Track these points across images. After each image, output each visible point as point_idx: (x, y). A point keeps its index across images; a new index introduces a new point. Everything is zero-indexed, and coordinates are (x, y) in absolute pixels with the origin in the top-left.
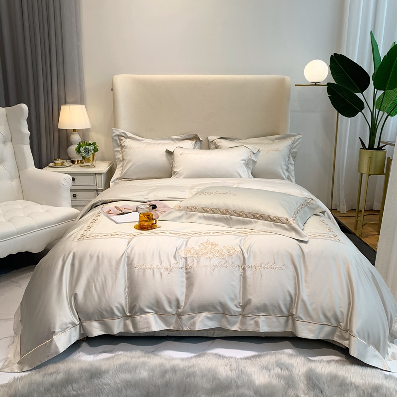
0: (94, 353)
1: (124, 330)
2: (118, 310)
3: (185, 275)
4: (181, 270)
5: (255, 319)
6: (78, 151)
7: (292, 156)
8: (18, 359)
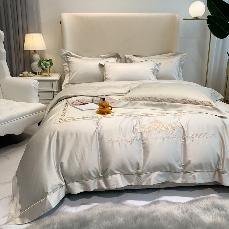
0: (75, 205)
1: (98, 187)
2: (94, 173)
3: (142, 145)
4: (139, 142)
5: (193, 175)
6: (39, 65)
7: (181, 67)
8: (19, 214)
